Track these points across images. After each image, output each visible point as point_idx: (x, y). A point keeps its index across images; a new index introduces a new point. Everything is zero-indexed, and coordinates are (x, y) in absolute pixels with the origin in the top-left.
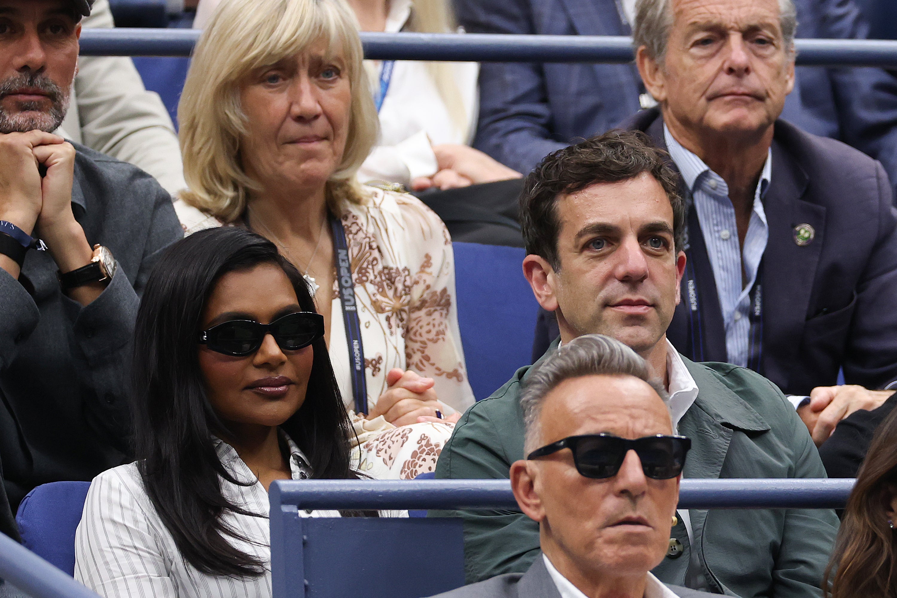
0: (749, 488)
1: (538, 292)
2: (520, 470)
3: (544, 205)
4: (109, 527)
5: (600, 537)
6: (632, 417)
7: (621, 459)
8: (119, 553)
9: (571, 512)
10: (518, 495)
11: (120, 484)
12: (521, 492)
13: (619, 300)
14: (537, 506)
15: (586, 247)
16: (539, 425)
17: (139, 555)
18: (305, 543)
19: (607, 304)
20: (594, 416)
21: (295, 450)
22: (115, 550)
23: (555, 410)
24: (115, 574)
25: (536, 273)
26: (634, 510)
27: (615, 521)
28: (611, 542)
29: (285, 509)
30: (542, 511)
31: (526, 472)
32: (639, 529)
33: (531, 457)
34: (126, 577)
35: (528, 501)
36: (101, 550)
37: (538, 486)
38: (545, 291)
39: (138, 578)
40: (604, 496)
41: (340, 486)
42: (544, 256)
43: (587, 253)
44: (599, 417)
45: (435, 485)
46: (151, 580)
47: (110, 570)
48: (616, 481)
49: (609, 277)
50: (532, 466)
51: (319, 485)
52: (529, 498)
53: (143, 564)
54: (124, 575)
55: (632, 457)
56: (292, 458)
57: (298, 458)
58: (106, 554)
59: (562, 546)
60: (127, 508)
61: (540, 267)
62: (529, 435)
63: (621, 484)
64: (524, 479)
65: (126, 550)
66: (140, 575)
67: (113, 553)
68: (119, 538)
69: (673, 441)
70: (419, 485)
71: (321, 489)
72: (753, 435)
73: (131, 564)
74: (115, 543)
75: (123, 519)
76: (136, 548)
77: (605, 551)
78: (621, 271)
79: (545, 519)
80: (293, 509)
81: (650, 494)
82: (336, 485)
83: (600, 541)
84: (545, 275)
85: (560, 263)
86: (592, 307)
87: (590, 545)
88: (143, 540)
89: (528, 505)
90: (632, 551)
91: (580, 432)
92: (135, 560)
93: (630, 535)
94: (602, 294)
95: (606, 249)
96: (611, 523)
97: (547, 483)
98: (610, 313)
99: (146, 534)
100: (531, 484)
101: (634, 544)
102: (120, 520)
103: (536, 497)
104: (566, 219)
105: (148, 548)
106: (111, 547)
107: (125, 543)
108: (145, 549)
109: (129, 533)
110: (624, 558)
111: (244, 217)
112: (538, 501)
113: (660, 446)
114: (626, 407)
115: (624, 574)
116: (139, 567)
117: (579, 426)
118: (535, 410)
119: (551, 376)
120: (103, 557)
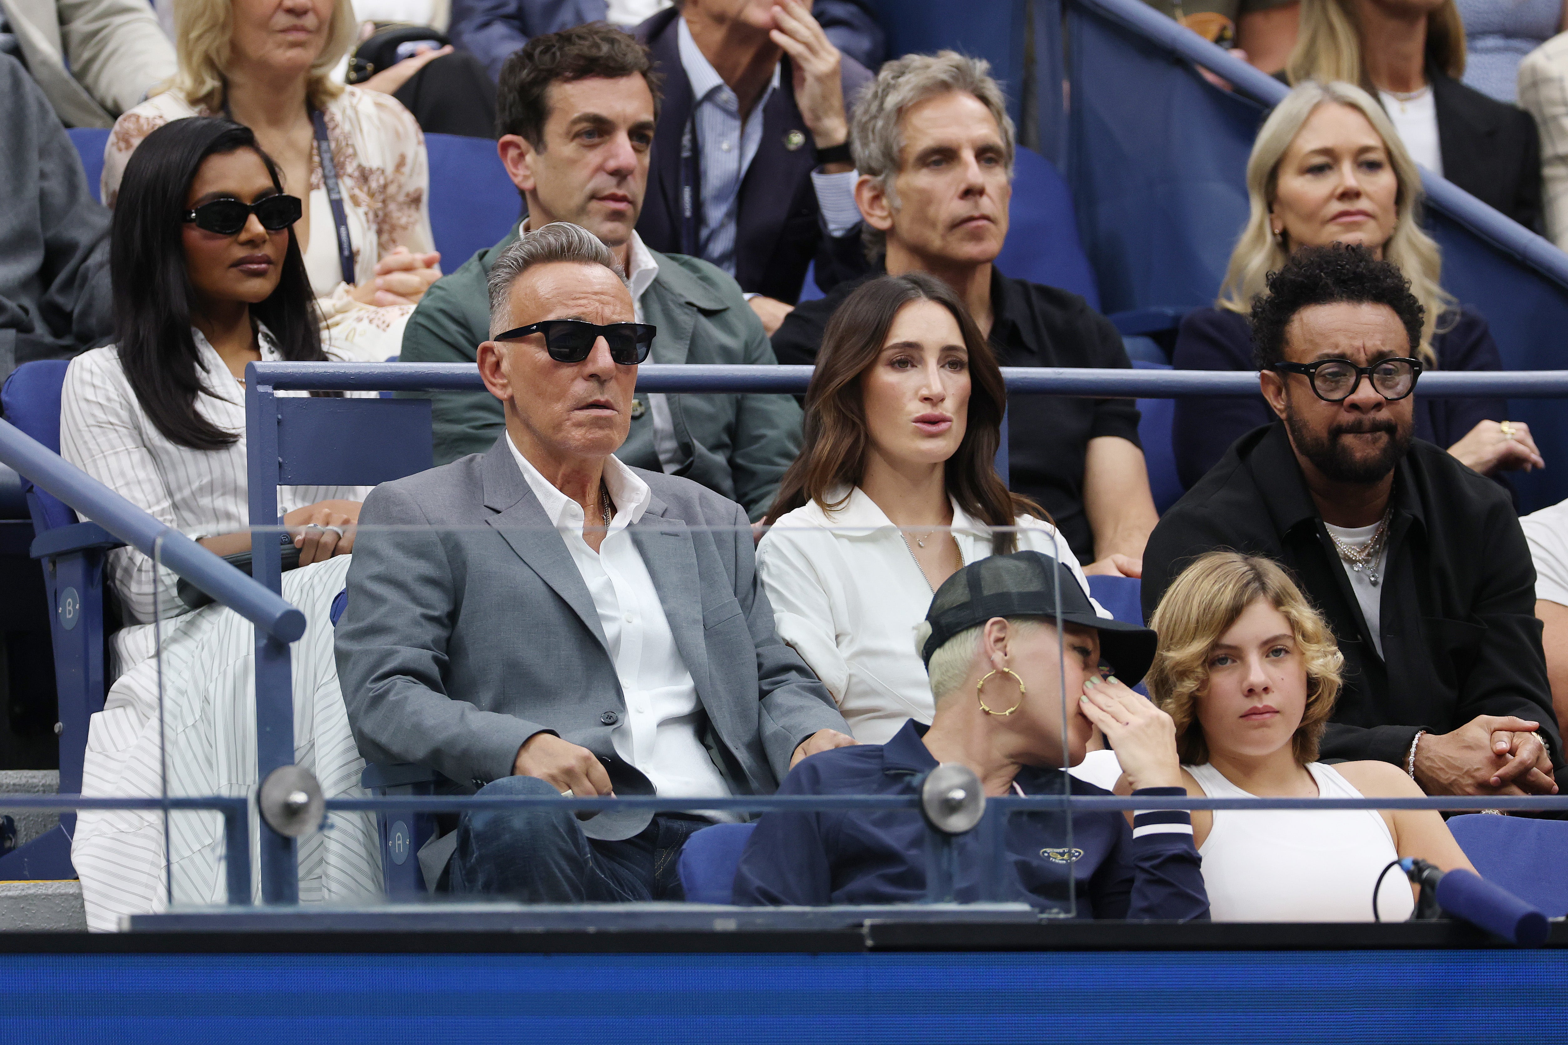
0: (707, 373)
1: (514, 171)
2: (487, 350)
3: (536, 91)
4: (83, 405)
5: (568, 420)
6: (601, 302)
7: (590, 345)
8: (96, 430)
9: (540, 394)
10: (486, 376)
11: (91, 364)
12: (488, 372)
13: (607, 192)
14: (504, 386)
15: (577, 135)
16: (508, 308)
17: (116, 430)
18: (279, 422)
19: (594, 196)
20: (564, 302)
21: (263, 328)
22: (92, 429)
23: (526, 294)
24: (94, 453)
25: (512, 153)
26: (602, 393)
27: (583, 404)
28: (579, 425)
29: (261, 389)
30: (509, 391)
31: (493, 353)
32: (607, 413)
33: (500, 338)
34: (106, 453)
35: (493, 380)
36: (79, 430)
37: (505, 366)
38: (521, 172)
39: (116, 453)
40: (573, 380)
41: (313, 367)
42: (526, 138)
43: (578, 140)
44: (571, 303)
45: (405, 368)
46: (129, 453)
47: (89, 449)
48: (585, 365)
49: (600, 169)
50: (500, 347)
51: (294, 367)
52: (495, 378)
53: (120, 438)
54: (103, 452)
55: (602, 343)
56: (260, 336)
57: (266, 336)
58: (84, 433)
59: (528, 426)
60: (99, 388)
61: (517, 146)
62: (497, 316)
63: (590, 368)
64: (491, 359)
65: (102, 427)
66: (118, 450)
67: (91, 432)
68: (93, 415)
69: (638, 328)
70: (390, 367)
71: (295, 370)
72: (708, 313)
73: (109, 440)
74: (91, 421)
75: (96, 397)
76: (111, 424)
77: (573, 433)
78: (612, 164)
79: (511, 399)
80: (268, 389)
81: (617, 379)
82: (310, 366)
83: (568, 423)
84: (522, 155)
85: (545, 148)
86: (578, 199)
87: (558, 427)
88: (118, 416)
89: (494, 385)
90: (599, 434)
91: (551, 317)
92: (113, 435)
93: (599, 418)
94: (590, 186)
95: (596, 140)
96: (579, 406)
97: (514, 366)
98: (595, 205)
99: (119, 410)
100: (497, 365)
101: (601, 428)
102: (94, 399)
103: (503, 376)
104: (558, 105)
105: (123, 422)
106: (88, 426)
107: (100, 420)
108: (120, 424)
109: (103, 409)
110: (590, 440)
111: (224, 105)
112: (505, 381)
113: (627, 332)
114: (596, 293)
115: (591, 456)
116: (117, 442)
117: (550, 311)
118: (504, 293)
119: (520, 261)
120: (82, 437)
